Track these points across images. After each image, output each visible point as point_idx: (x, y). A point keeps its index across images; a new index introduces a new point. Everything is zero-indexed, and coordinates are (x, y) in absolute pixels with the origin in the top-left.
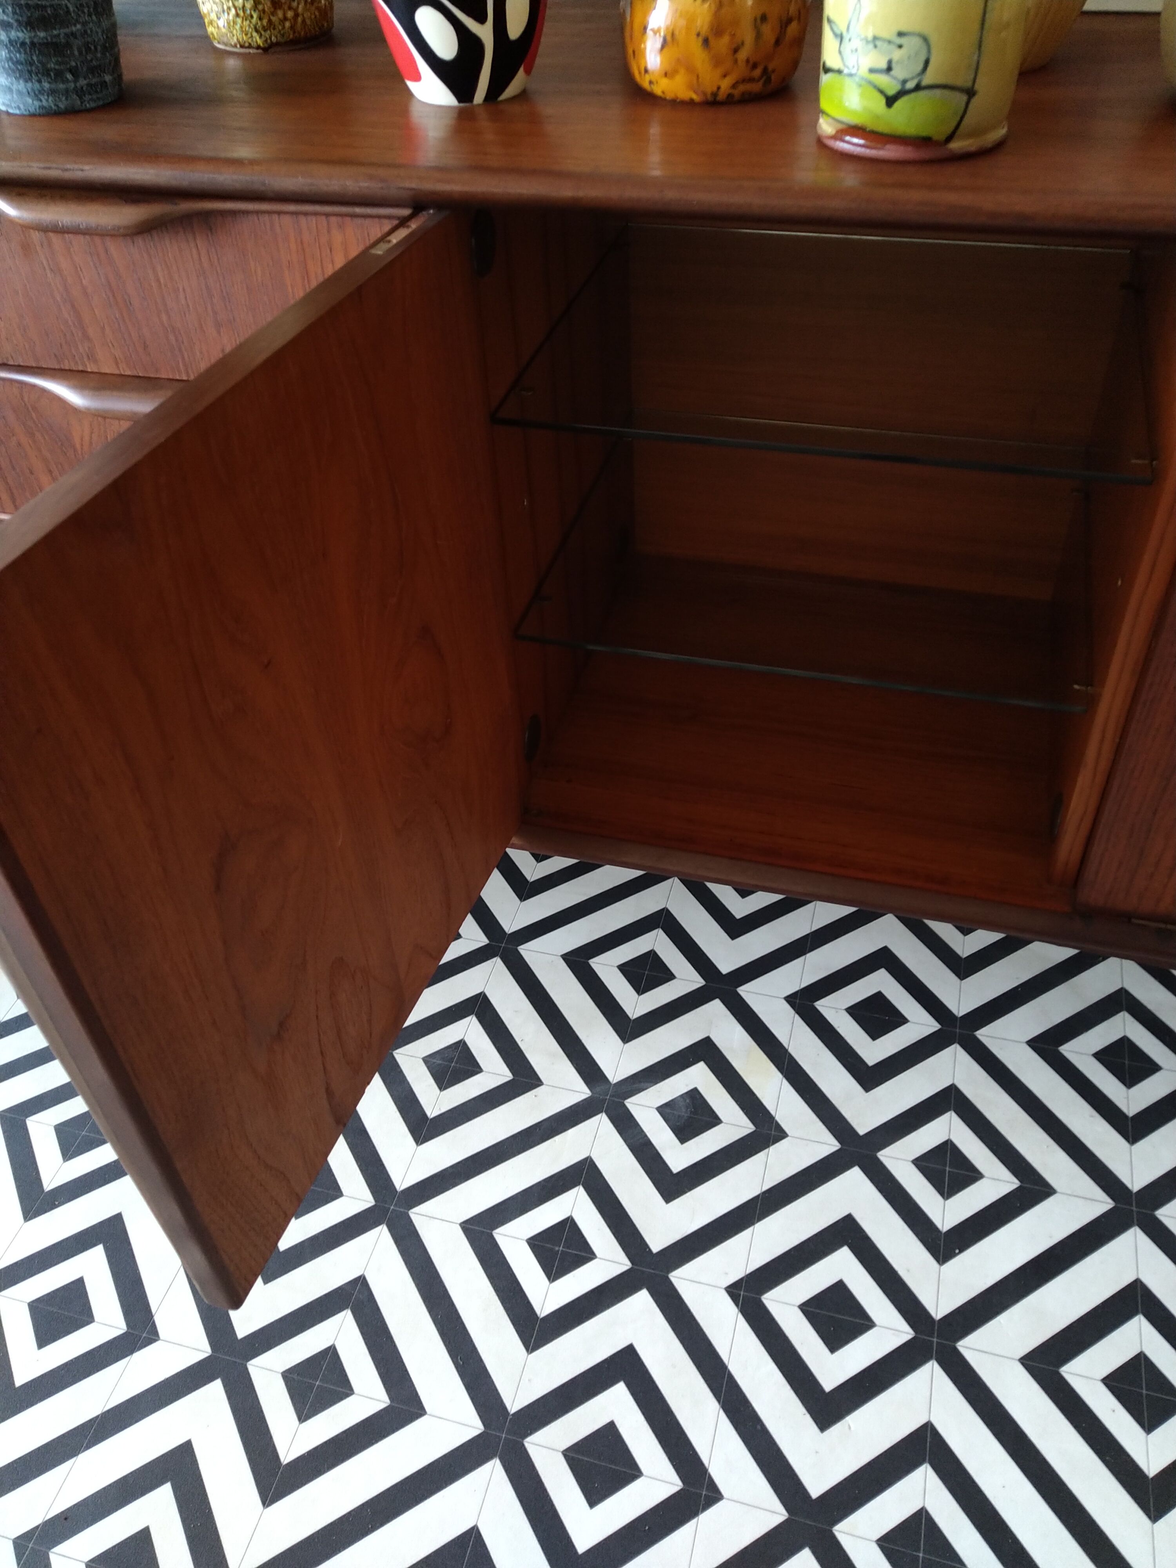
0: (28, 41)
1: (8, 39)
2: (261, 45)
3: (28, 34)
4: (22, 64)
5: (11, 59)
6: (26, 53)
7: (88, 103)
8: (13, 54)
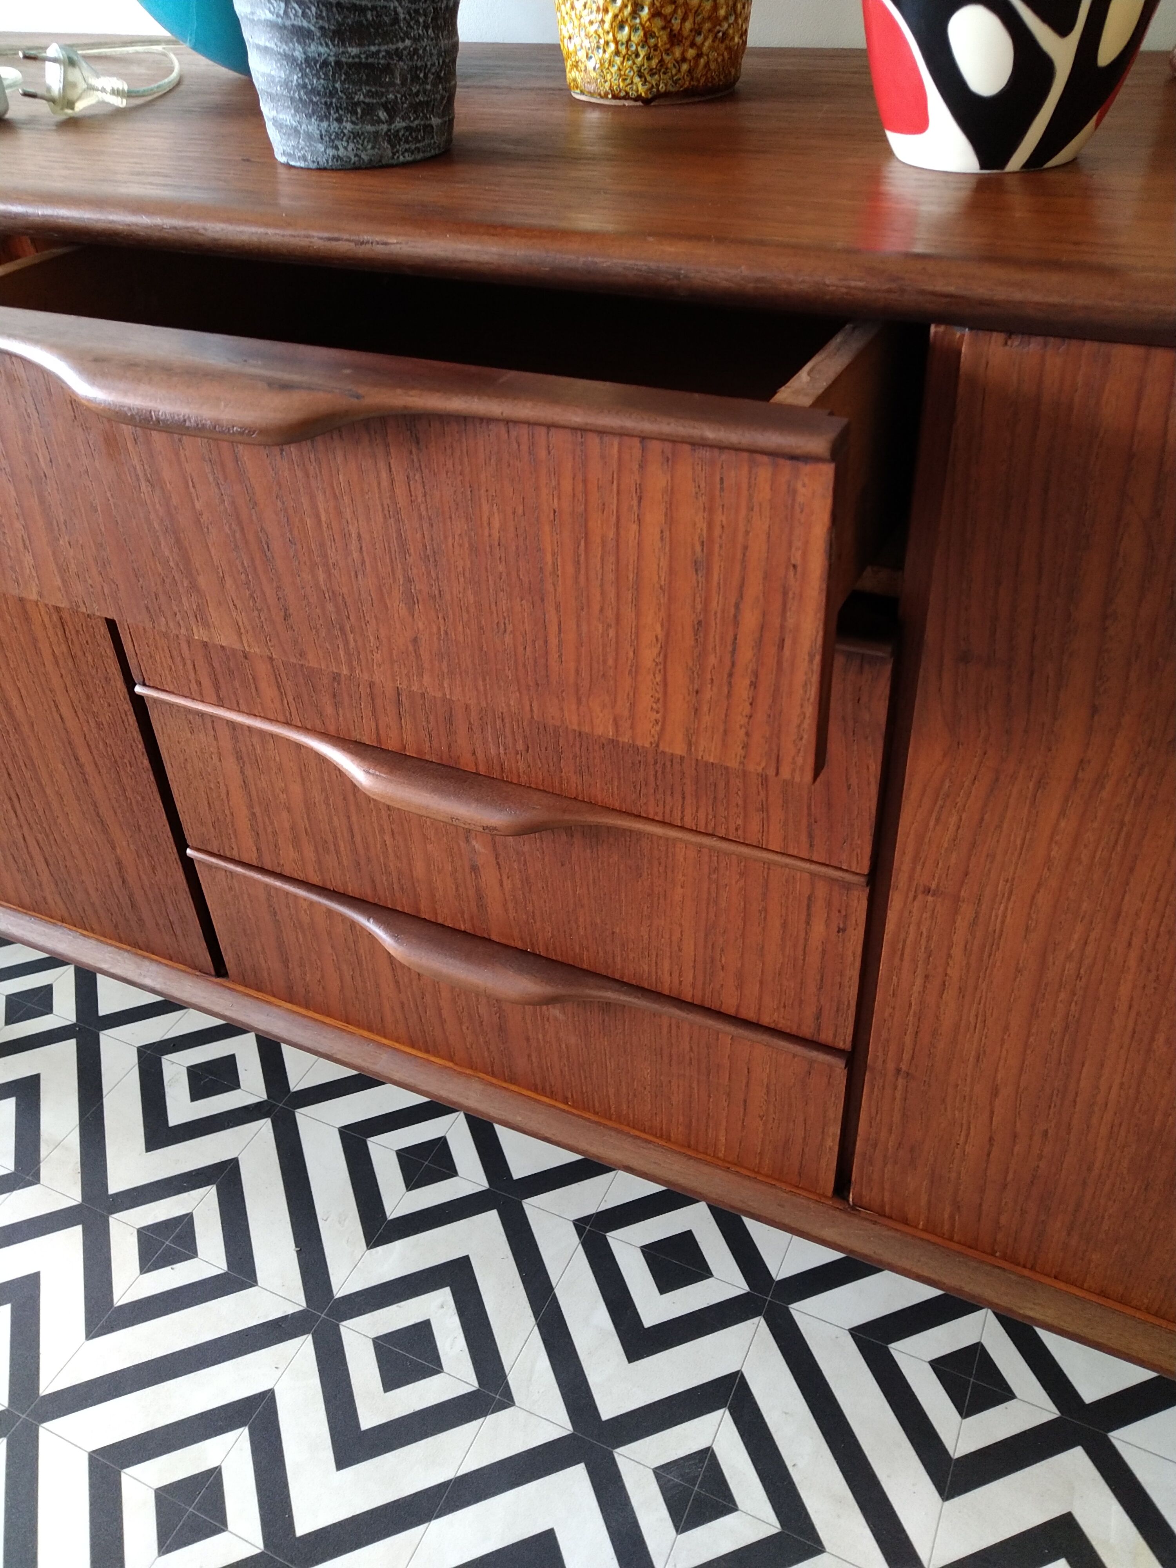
0: (332, 59)
1: (303, 56)
2: (643, 95)
3: (334, 49)
4: (319, 94)
5: (304, 86)
6: (326, 78)
7: (403, 154)
8: (309, 79)
